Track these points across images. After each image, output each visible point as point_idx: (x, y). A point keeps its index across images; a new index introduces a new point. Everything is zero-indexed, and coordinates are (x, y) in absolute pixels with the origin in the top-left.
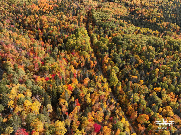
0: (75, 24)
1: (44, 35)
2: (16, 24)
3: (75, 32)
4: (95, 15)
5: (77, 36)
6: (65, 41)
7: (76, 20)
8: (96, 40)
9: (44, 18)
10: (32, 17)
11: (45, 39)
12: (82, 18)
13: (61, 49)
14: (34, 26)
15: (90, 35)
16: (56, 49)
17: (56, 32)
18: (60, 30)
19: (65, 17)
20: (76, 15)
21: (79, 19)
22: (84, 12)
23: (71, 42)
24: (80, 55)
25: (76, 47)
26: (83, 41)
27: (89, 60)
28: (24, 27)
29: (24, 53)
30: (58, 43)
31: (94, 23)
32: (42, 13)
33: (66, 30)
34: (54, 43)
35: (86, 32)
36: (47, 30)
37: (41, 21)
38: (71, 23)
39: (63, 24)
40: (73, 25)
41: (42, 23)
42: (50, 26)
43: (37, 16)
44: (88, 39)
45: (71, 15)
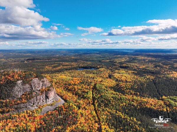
0: (88, 89)
1: (75, 93)
2: (66, 89)
3: (87, 93)
4: (97, 86)
5: (87, 94)
6: (83, 95)
7: (89, 88)
8: (94, 96)
9: (76, 87)
10: (71, 86)
11: (76, 95)
12: (91, 87)
13: (81, 98)
14: (72, 90)
15: (93, 94)
16: (80, 98)
17: (80, 92)
18: (82, 92)
19: (84, 86)
20: (89, 86)
21: (90, 87)
22: (93, 84)
23: (85, 96)
24: (87, 100)
25: (87, 98)
26: (89, 96)
27: (90, 101)
28: (68, 90)
29: (71, 98)
30: (80, 96)
31: (96, 89)
32: (75, 84)
33: (84, 92)
34: (79, 96)
35: (91, 93)
36: (77, 92)
37: (75, 88)
38: (86, 89)
39: (83, 89)
40: (87, 90)
41: (75, 89)
42: (78, 90)
43: (73, 86)
44: (91, 96)
45: (87, 85)
